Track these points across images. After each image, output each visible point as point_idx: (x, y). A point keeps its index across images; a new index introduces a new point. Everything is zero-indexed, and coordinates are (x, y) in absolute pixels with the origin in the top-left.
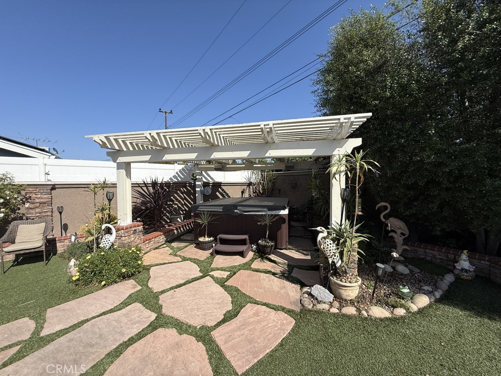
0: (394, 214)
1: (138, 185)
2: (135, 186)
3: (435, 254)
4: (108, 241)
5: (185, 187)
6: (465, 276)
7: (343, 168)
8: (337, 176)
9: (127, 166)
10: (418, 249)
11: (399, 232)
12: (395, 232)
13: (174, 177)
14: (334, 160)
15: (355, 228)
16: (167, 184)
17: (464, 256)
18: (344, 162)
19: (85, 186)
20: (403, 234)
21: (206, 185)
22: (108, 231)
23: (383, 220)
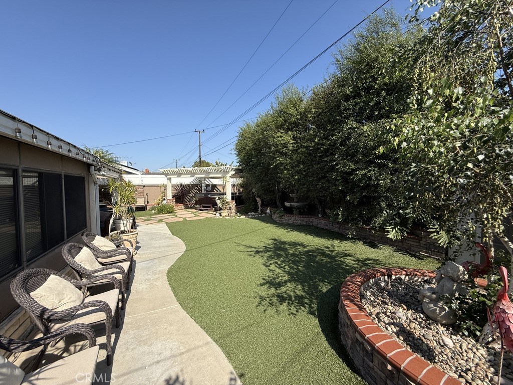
1: (175, 185)
2: (173, 186)
4: (164, 202)
5: (197, 186)
6: (268, 215)
9: (170, 179)
13: (192, 182)
16: (188, 185)
17: (269, 208)
19: (157, 186)
21: (207, 186)
22: (165, 200)
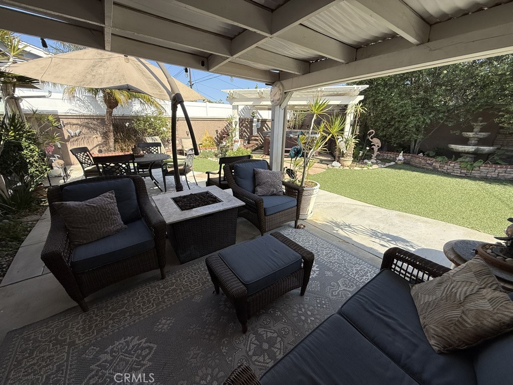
0: (376, 136)
3: (391, 155)
6: (399, 162)
7: (353, 111)
8: (350, 115)
9: (237, 108)
10: (384, 154)
11: (376, 145)
12: (375, 145)
14: (349, 107)
15: (353, 137)
17: (401, 154)
18: (354, 108)
20: (378, 146)
23: (370, 140)
